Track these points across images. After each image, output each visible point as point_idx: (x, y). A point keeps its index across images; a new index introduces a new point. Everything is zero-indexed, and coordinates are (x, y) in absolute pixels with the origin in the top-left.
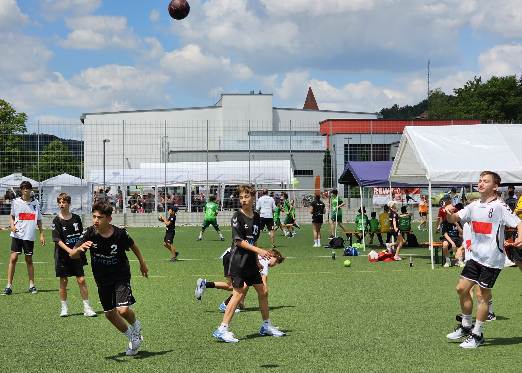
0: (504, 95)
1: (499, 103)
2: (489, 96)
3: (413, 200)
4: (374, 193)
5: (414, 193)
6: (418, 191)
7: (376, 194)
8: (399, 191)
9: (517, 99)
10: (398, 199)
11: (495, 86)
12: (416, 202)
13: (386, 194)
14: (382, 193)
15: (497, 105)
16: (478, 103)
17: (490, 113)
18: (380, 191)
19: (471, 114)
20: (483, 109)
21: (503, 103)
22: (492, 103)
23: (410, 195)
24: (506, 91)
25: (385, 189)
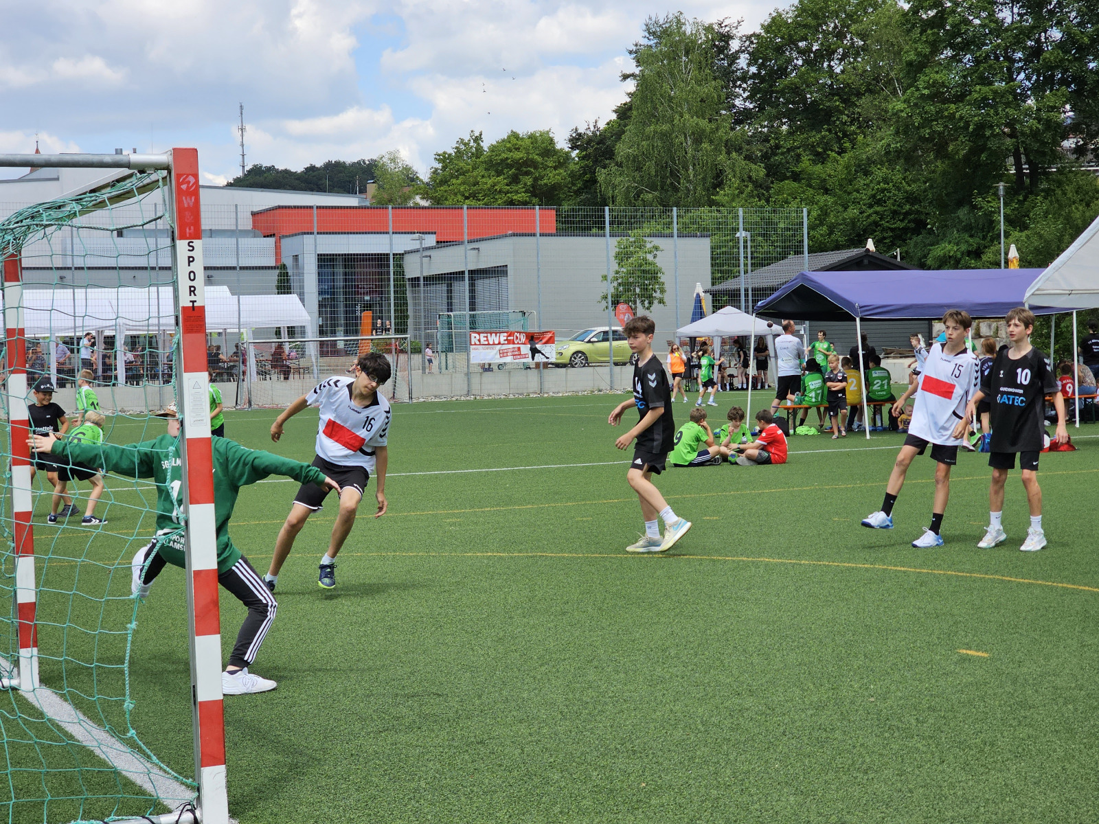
0: (534, 164)
1: (529, 180)
2: (510, 166)
3: (543, 354)
4: (473, 343)
5: (544, 341)
6: (551, 337)
7: (475, 344)
8: (517, 338)
9: (559, 174)
10: (517, 353)
11: (519, 149)
12: (548, 358)
13: (494, 344)
14: (486, 343)
15: (525, 184)
16: (490, 182)
17: (515, 197)
18: (483, 339)
19: (479, 200)
20: (500, 192)
21: (536, 179)
22: (515, 180)
23: (538, 346)
24: (539, 159)
25: (491, 333)
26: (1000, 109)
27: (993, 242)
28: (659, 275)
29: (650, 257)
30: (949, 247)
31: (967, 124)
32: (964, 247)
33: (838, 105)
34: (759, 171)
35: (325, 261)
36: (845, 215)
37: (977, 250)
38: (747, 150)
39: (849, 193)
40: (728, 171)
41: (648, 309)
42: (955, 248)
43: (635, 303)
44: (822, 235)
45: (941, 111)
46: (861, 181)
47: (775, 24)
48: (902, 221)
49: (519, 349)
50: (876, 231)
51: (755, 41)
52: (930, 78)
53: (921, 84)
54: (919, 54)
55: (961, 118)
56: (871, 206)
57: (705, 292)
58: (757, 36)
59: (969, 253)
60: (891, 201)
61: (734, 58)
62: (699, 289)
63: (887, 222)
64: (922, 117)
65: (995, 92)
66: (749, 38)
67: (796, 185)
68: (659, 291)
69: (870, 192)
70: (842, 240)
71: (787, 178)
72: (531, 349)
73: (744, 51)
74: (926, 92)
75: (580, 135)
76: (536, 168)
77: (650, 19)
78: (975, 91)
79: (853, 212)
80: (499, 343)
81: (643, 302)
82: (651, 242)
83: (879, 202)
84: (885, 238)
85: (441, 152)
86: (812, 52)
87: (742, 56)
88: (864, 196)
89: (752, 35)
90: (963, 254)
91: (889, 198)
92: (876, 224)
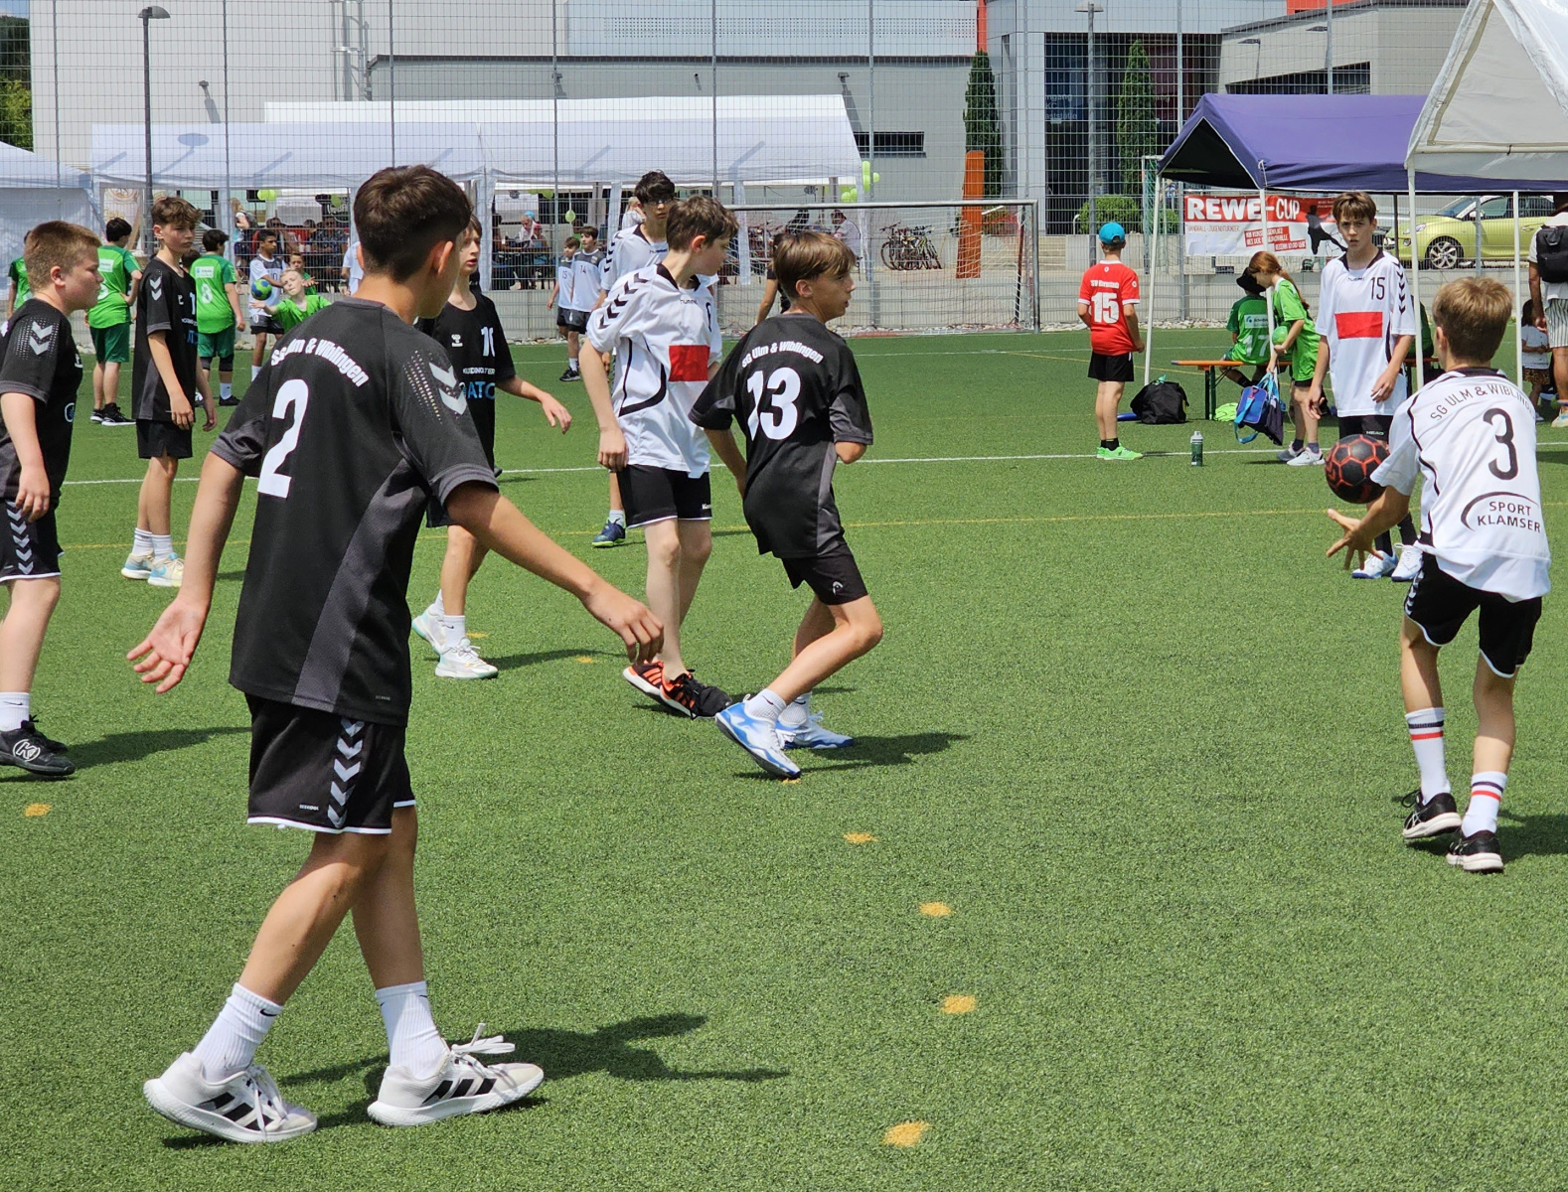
4: (1190, 216)
7: (1196, 219)
8: (1282, 208)
10: (1281, 238)
13: (1234, 220)
14: (1219, 217)
18: (1211, 209)
25: (1229, 199)
49: (1286, 230)
72: (1311, 231)
80: (1245, 219)
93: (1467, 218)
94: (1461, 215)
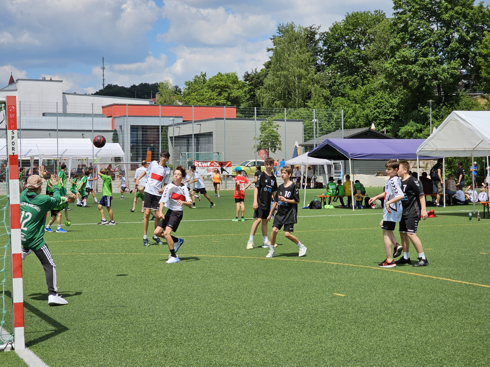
0: (228, 87)
1: (226, 94)
2: (217, 88)
3: (226, 171)
6: (230, 164)
8: (215, 164)
9: (239, 92)
11: (222, 80)
12: (228, 173)
13: (205, 167)
14: (201, 166)
15: (224, 96)
16: (209, 95)
17: (219, 102)
18: (200, 164)
19: (204, 102)
20: (213, 99)
21: (229, 94)
22: (220, 94)
23: (224, 168)
24: (231, 85)
25: (204, 162)
26: (431, 68)
27: (427, 126)
28: (279, 138)
29: (275, 129)
30: (408, 127)
31: (417, 74)
32: (415, 128)
33: (362, 65)
34: (326, 92)
35: (134, 128)
36: (364, 113)
37: (420, 129)
38: (322, 83)
39: (366, 103)
40: (313, 92)
41: (274, 152)
42: (411, 128)
43: (268, 149)
44: (353, 121)
45: (406, 68)
46: (371, 98)
47: (335, 28)
48: (389, 116)
50: (377, 120)
51: (326, 35)
52: (401, 54)
53: (397, 56)
54: (396, 43)
55: (414, 71)
56: (375, 109)
57: (299, 145)
58: (327, 33)
59: (417, 131)
60: (384, 107)
61: (316, 43)
62: (297, 144)
63: (382, 116)
64: (397, 71)
65: (429, 61)
66: (323, 34)
67: (343, 99)
68: (278, 144)
69: (375, 103)
70: (362, 123)
71: (339, 96)
72: (221, 169)
73: (321, 40)
74: (399, 60)
75: (248, 75)
76: (229, 89)
77: (280, 25)
78: (420, 60)
79: (367, 111)
80: (207, 166)
81: (271, 149)
82: (275, 123)
83: (379, 108)
84: (381, 123)
85: (187, 81)
86: (351, 40)
87: (320, 42)
88: (372, 105)
89: (324, 33)
90: (414, 131)
91: (383, 105)
92: (377, 117)
93: (247, 166)
94: (246, 165)
